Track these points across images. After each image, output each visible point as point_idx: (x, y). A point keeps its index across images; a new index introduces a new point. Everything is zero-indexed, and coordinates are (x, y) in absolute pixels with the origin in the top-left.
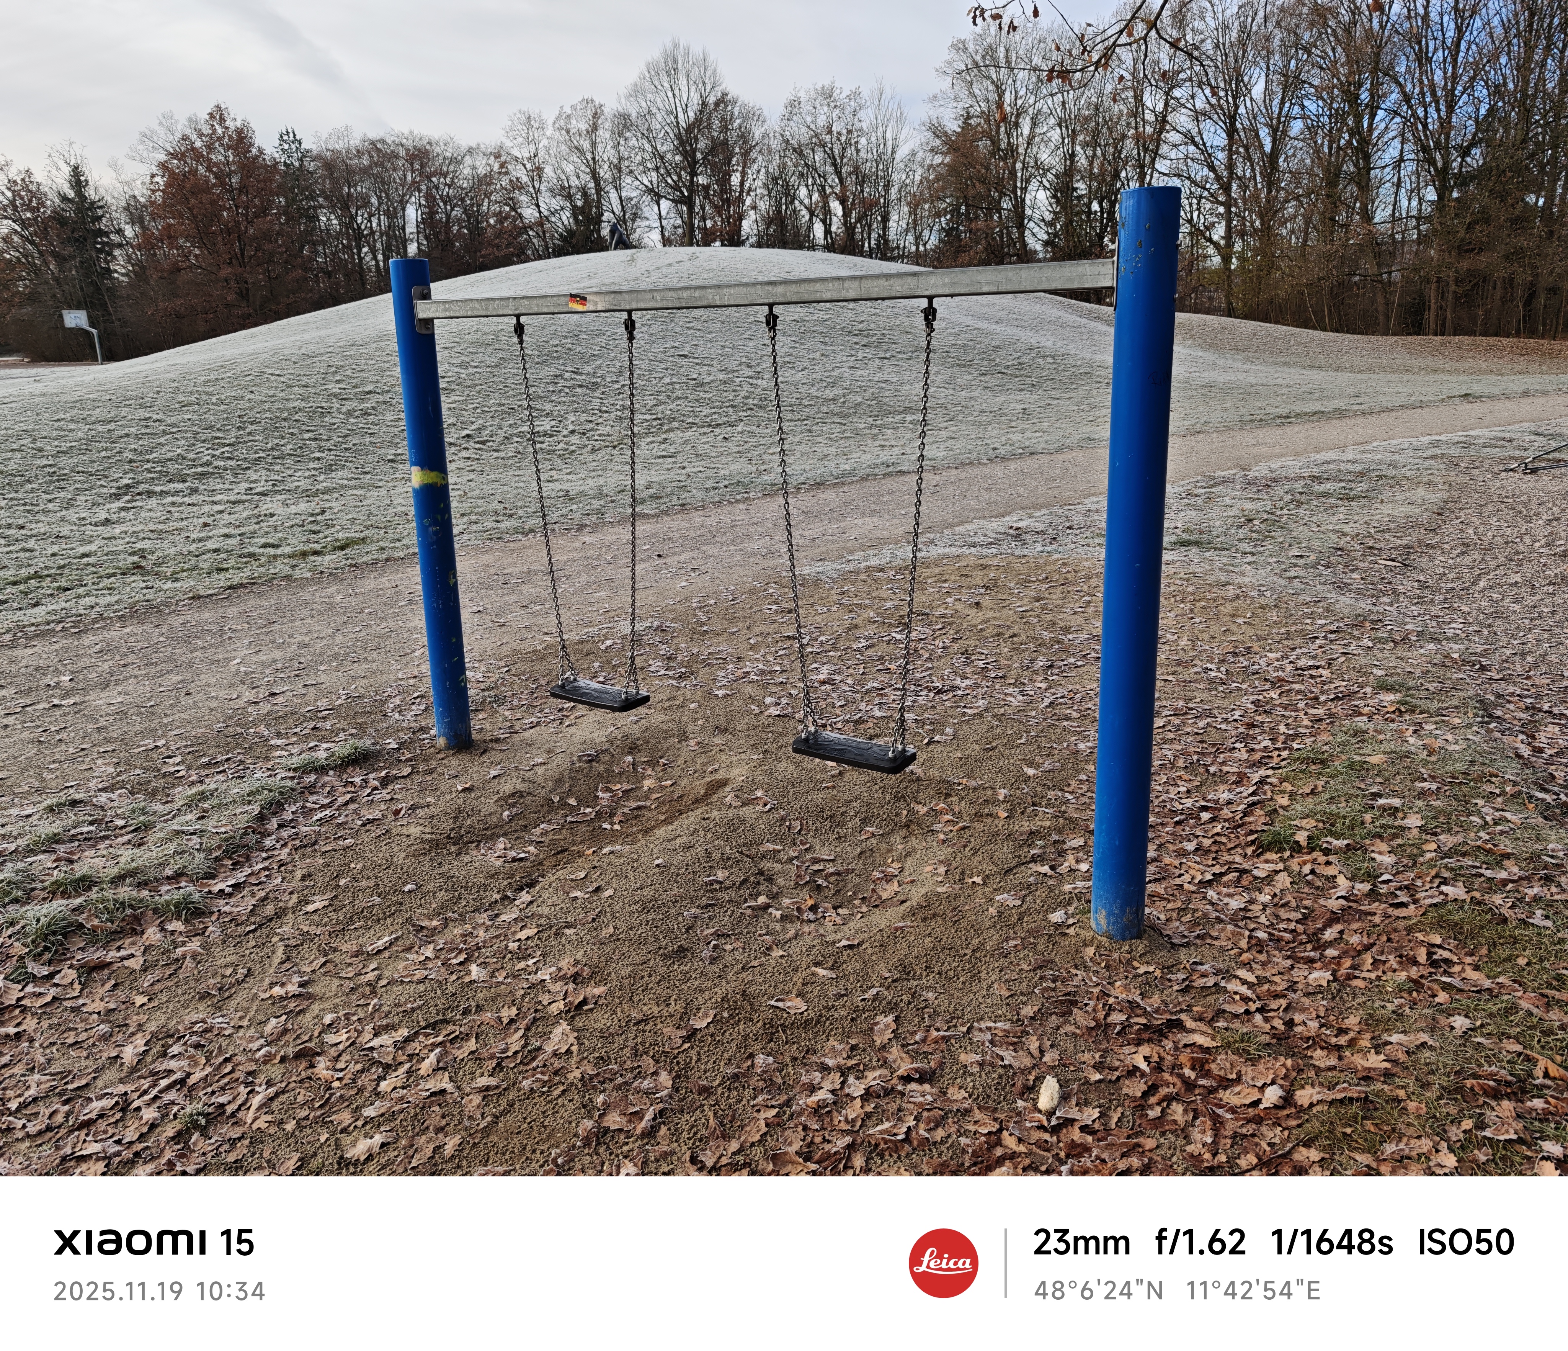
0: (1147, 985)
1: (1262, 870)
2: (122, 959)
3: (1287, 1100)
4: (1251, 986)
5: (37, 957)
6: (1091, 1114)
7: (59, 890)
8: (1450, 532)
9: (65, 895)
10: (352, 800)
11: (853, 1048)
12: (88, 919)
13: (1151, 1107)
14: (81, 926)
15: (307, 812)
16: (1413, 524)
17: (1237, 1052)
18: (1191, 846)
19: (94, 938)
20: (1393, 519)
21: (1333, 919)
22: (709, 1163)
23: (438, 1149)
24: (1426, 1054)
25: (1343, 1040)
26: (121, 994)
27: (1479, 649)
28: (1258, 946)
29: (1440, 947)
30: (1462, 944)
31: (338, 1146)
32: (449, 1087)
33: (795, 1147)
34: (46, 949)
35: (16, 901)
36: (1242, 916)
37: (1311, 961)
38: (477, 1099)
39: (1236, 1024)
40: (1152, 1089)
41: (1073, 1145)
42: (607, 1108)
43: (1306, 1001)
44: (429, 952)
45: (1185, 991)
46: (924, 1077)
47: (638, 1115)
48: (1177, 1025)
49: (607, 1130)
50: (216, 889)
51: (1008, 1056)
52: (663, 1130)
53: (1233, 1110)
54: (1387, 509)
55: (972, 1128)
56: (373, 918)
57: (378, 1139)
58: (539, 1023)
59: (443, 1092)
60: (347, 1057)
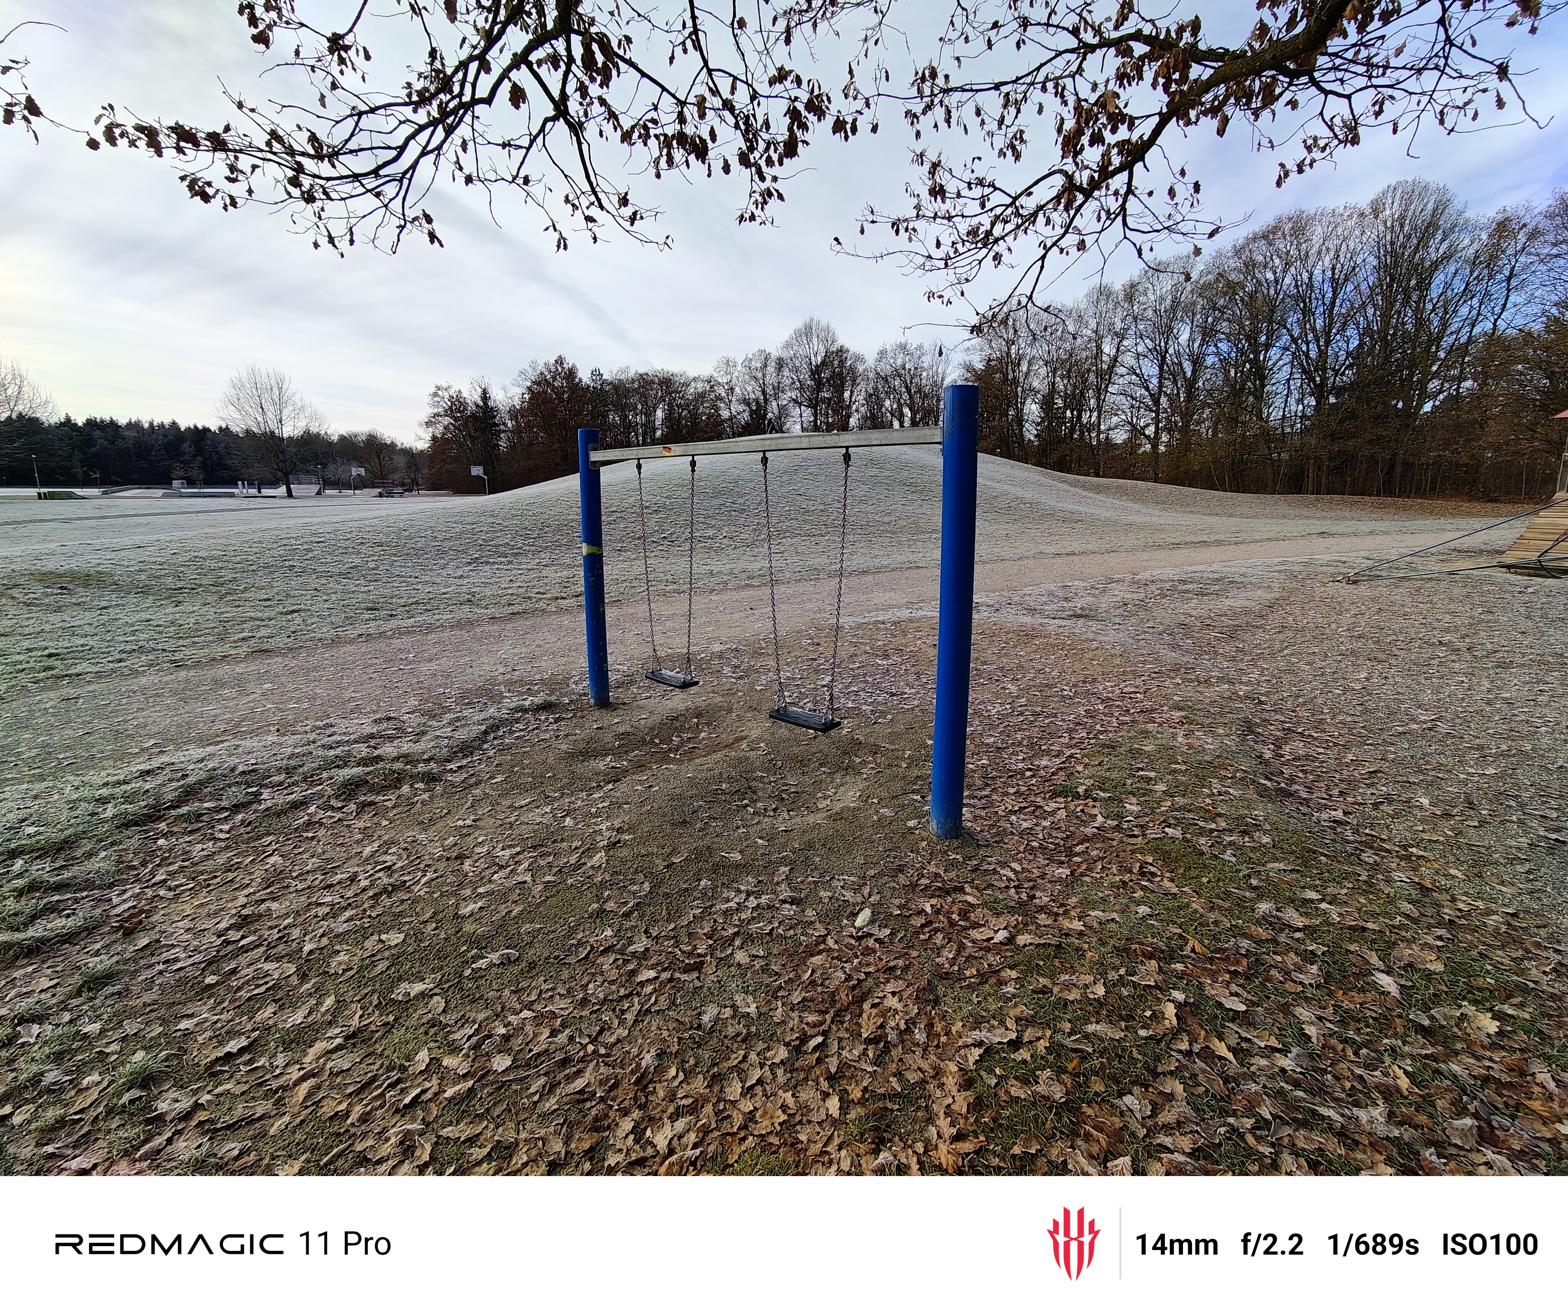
2: (384, 801)
3: (1010, 940)
4: (1016, 872)
5: (337, 798)
6: (885, 933)
7: (364, 762)
9: (365, 765)
10: (537, 728)
11: (759, 882)
12: (373, 779)
15: (511, 732)
17: (989, 908)
19: (372, 789)
22: (654, 934)
26: (376, 820)
29: (1151, 864)
30: (1166, 864)
33: (705, 931)
34: (345, 793)
35: (338, 767)
37: (1061, 863)
41: (867, 948)
42: (609, 898)
44: (548, 809)
45: (974, 871)
46: (793, 902)
47: (624, 905)
48: (960, 890)
49: (604, 910)
50: (448, 768)
51: (849, 896)
52: (636, 913)
55: (811, 932)
56: (525, 790)
57: (480, 904)
58: (590, 851)
59: (525, 882)
60: (482, 860)
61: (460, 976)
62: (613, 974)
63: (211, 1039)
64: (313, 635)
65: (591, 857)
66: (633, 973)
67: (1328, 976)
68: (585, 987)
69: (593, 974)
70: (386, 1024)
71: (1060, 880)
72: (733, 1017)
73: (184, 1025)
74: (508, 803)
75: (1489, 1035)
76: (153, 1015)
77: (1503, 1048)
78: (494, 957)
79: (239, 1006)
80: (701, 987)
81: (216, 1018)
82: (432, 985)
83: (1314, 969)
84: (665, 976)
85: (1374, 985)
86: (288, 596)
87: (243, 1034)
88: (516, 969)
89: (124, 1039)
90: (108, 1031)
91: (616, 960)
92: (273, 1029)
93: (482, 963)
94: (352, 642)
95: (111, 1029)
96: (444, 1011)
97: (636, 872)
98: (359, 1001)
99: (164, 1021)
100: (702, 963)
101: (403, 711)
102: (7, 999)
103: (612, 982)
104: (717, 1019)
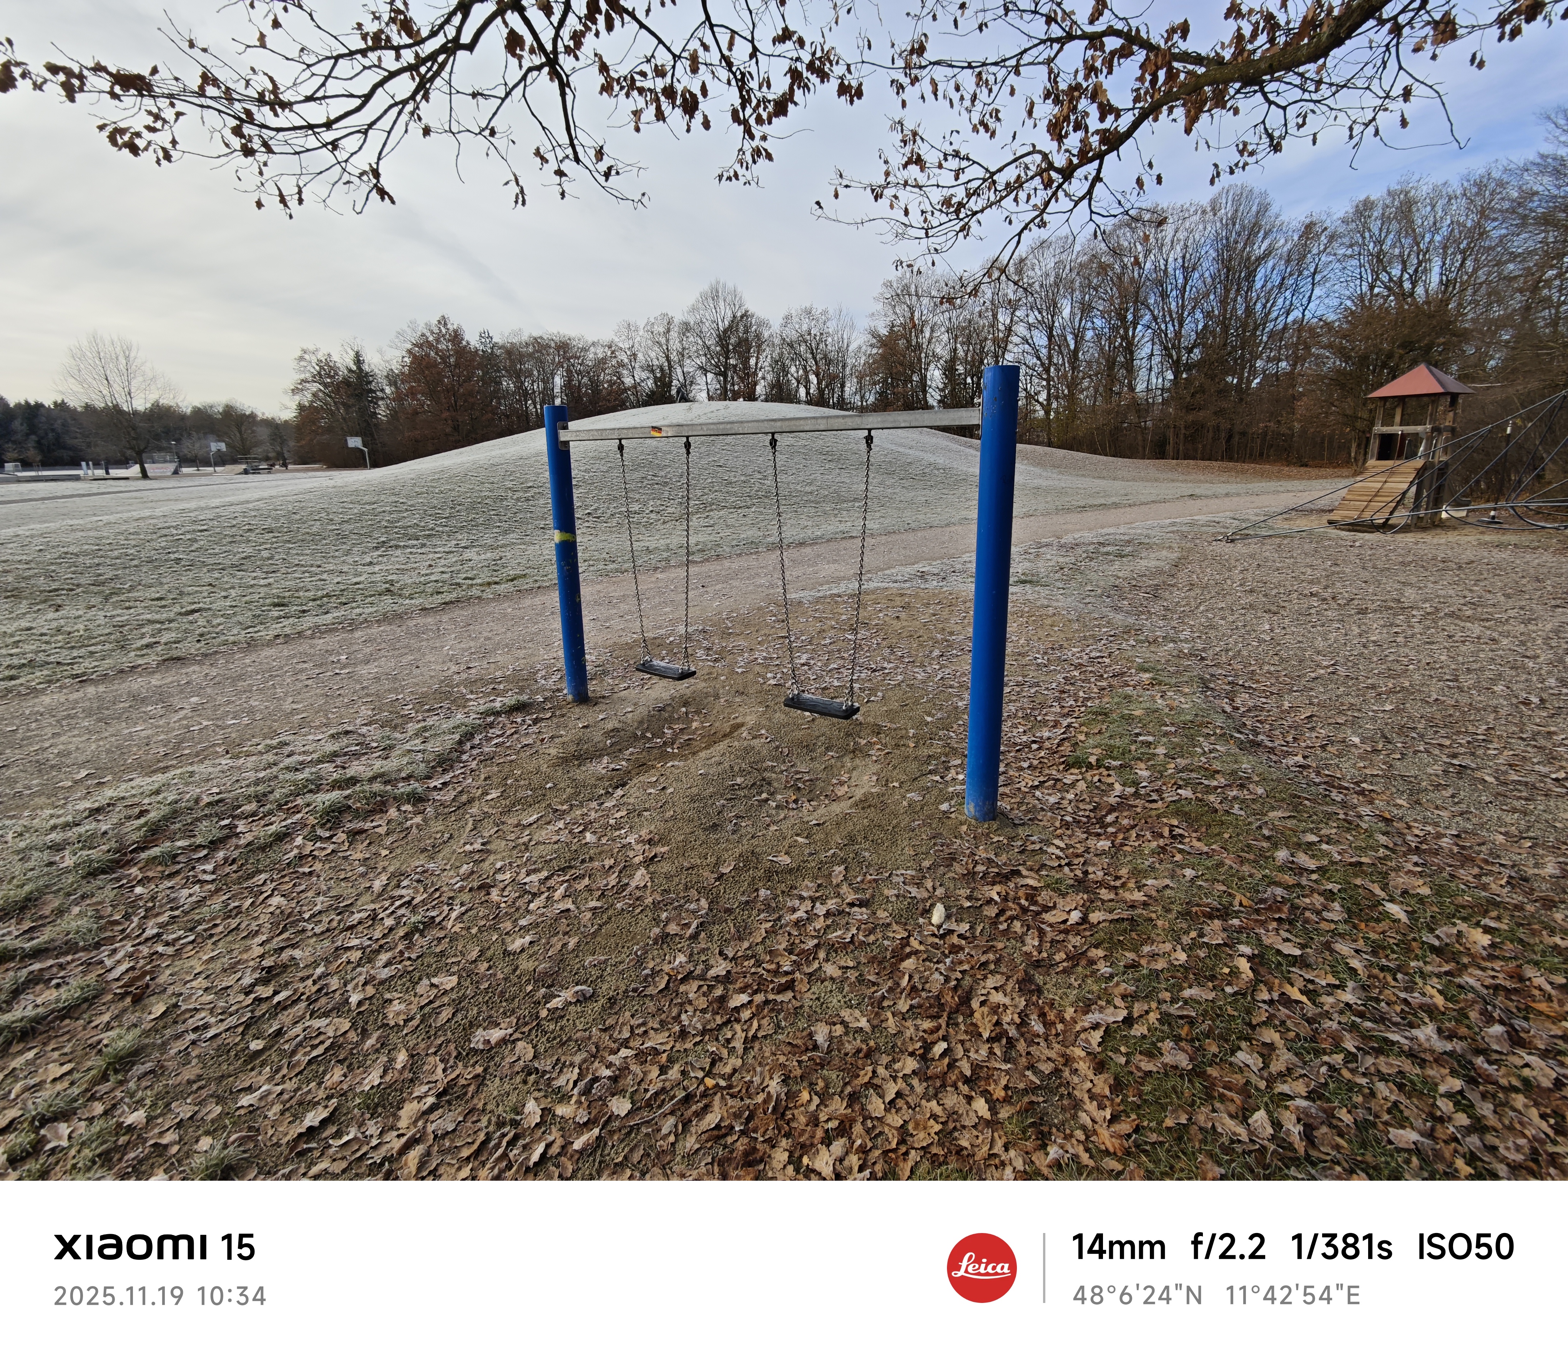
0: (999, 849)
1: (1069, 779)
2: (374, 827)
3: (1084, 919)
4: (1062, 849)
5: (323, 826)
6: (964, 927)
7: (337, 785)
8: (1182, 577)
9: (340, 788)
10: (516, 732)
11: (819, 885)
12: (354, 803)
13: (1001, 923)
14: (350, 807)
15: (488, 739)
16: (1160, 572)
17: (1053, 890)
18: (1025, 765)
19: (357, 814)
20: (1148, 568)
21: (1112, 809)
22: (731, 955)
23: (565, 945)
24: (1168, 892)
25: (1118, 883)
26: (373, 848)
27: (1200, 647)
28: (1066, 825)
29: (1177, 827)
30: (1190, 825)
31: (503, 943)
32: (572, 907)
33: (783, 946)
34: (329, 821)
35: (312, 791)
36: (1057, 807)
37: (1099, 835)
38: (589, 915)
39: (1053, 873)
40: (1002, 912)
41: (953, 946)
42: (668, 921)
43: (1096, 859)
44: (561, 824)
46: (862, 904)
47: (687, 926)
48: (1018, 873)
49: (668, 934)
50: (431, 785)
51: (914, 891)
52: (703, 934)
53: (1051, 925)
54: (1144, 563)
55: (891, 935)
56: (527, 804)
57: (528, 939)
58: (627, 868)
59: (568, 910)
60: (509, 888)
61: (537, 1017)
62: (702, 1003)
63: (282, 1113)
64: (223, 638)
65: (631, 876)
66: (723, 999)
67: (1349, 911)
68: (677, 1018)
69: (681, 1004)
70: (477, 1076)
71: (1104, 852)
72: (846, 1033)
73: (246, 1100)
74: (513, 821)
75: (1484, 948)
76: (204, 1093)
77: (1497, 957)
78: (567, 995)
79: (301, 1073)
80: (801, 1007)
81: (279, 1088)
82: (510, 1031)
83: (1336, 906)
84: (759, 998)
85: (1387, 915)
86: (181, 594)
87: (318, 1103)
88: (597, 1006)
89: (179, 1125)
90: (156, 1117)
91: (700, 987)
92: (350, 1095)
93: (556, 1003)
94: (269, 644)
95: (160, 1115)
96: (535, 1057)
97: (686, 888)
98: (435, 1053)
99: (220, 1100)
100: (793, 981)
101: (358, 721)
102: (12, 1096)
103: (703, 1011)
104: (831, 1038)
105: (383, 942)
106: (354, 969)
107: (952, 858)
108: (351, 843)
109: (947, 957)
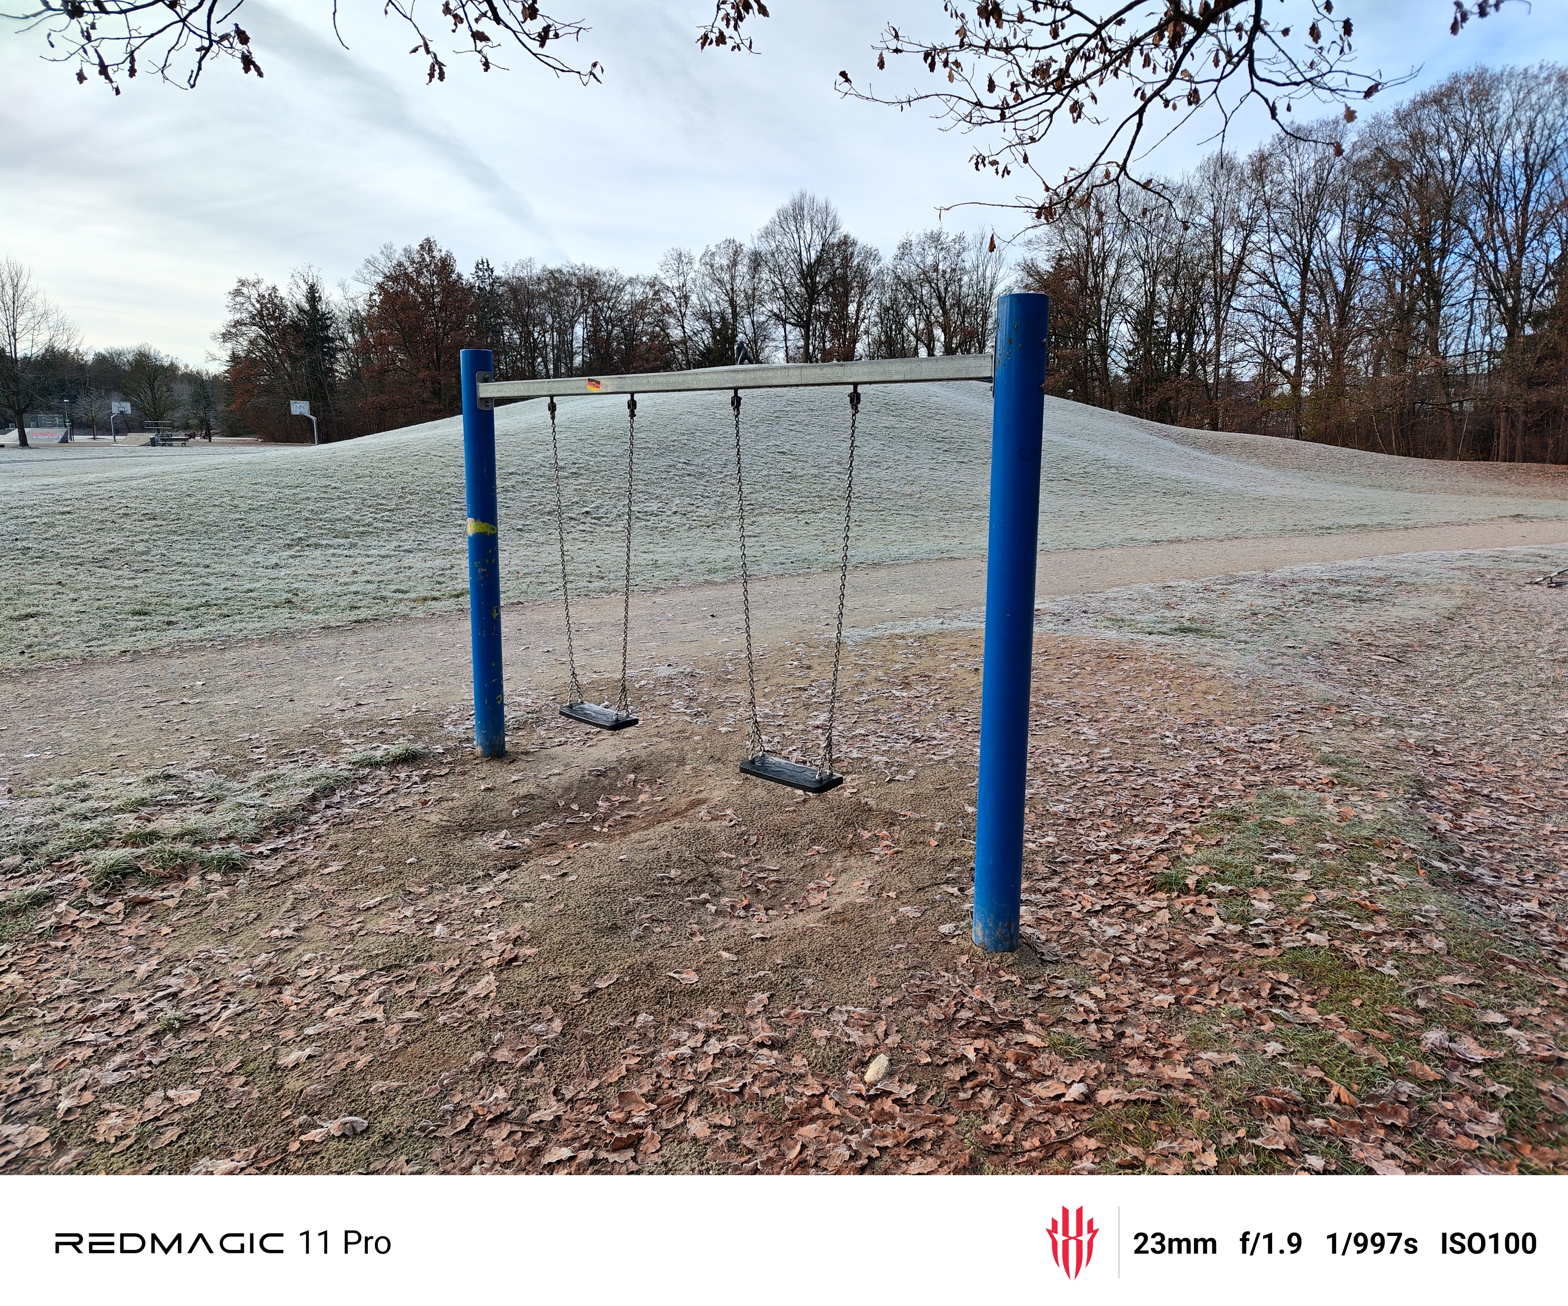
0: (1004, 991)
1: (1147, 906)
2: (164, 898)
3: (1088, 1097)
5: (97, 891)
6: (908, 1090)
7: (132, 840)
8: (1455, 635)
9: (135, 845)
10: (393, 791)
11: (724, 1016)
12: (146, 865)
13: (964, 1090)
14: (139, 869)
15: (354, 797)
16: (1420, 625)
17: (1059, 1053)
18: (1091, 882)
19: (147, 880)
20: (1399, 620)
22: (569, 1096)
25: (1160, 1053)
26: (152, 925)
28: (1119, 969)
31: (275, 1054)
32: (380, 1017)
33: (644, 1090)
34: (107, 884)
35: (96, 846)
36: (1114, 943)
37: (1163, 986)
38: (398, 1028)
39: (1070, 1031)
40: (972, 1076)
41: (882, 1113)
42: (500, 1043)
43: (1144, 1019)
44: (409, 912)
45: (1037, 998)
46: (774, 1045)
47: (524, 1052)
49: (494, 1061)
50: (256, 851)
51: (855, 1036)
52: (541, 1065)
53: (1036, 1100)
54: (1396, 611)
55: (800, 1090)
57: (307, 1051)
58: (473, 974)
59: (374, 1020)
61: (284, 1151)
65: (472, 984)
88: (365, 1144)
93: (313, 1136)
97: (542, 1003)
101: (189, 765)
105: (122, 1040)
106: (77, 1070)
107: (930, 996)
108: (127, 915)
109: (867, 1126)
